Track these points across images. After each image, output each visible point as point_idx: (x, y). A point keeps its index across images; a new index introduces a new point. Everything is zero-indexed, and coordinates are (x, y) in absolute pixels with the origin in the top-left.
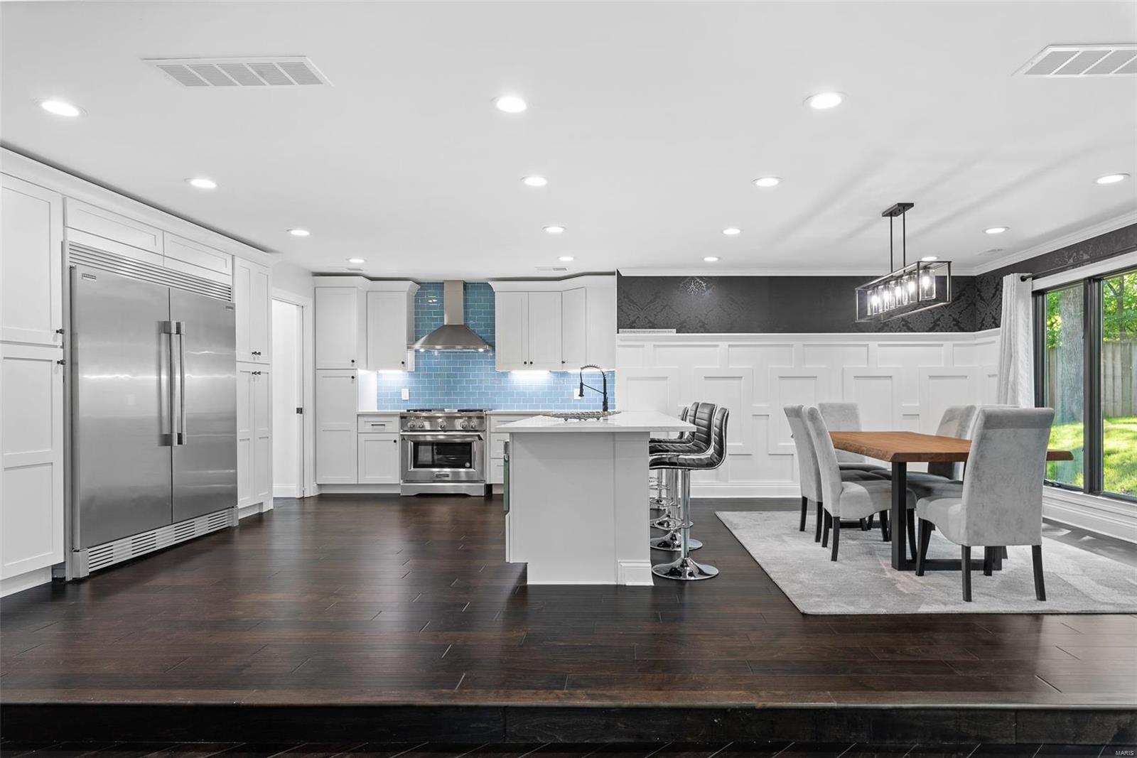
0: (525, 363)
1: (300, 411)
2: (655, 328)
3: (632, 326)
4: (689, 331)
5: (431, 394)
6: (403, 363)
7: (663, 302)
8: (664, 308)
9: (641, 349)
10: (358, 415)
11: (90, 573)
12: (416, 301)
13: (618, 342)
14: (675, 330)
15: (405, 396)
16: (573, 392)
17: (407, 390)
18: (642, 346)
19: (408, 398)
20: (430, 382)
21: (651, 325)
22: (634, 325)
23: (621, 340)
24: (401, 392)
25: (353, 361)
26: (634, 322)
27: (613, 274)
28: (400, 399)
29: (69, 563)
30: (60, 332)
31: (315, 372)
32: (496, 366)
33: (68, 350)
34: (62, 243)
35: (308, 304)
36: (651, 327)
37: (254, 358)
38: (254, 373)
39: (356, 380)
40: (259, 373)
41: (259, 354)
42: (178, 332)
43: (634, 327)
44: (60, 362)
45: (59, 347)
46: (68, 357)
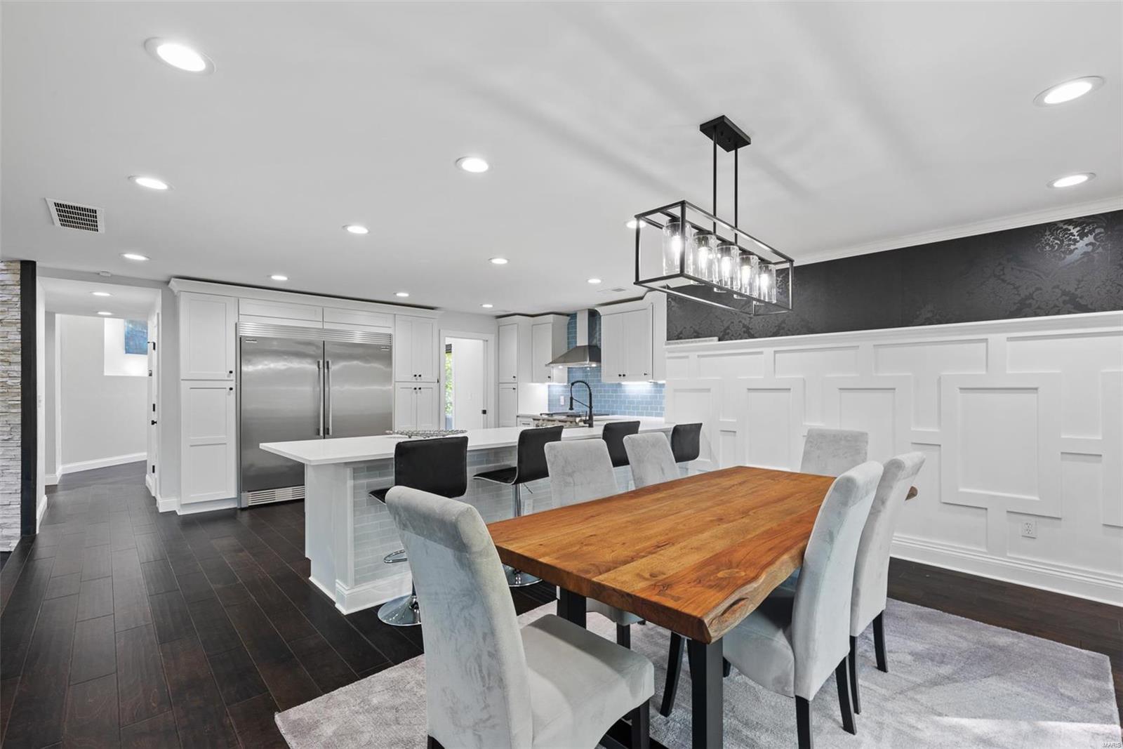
0: (620, 376)
1: (484, 412)
2: (699, 338)
4: (733, 337)
6: (549, 377)
7: (706, 310)
9: (686, 360)
10: (518, 416)
11: (249, 506)
12: (568, 329)
13: (666, 354)
14: (717, 338)
15: (562, 402)
17: (564, 397)
18: (687, 357)
21: (696, 334)
22: (681, 335)
23: (669, 352)
25: (514, 377)
26: (681, 333)
28: (559, 404)
29: (239, 499)
30: (231, 372)
31: (498, 386)
32: (602, 379)
33: (236, 382)
34: (236, 324)
35: (492, 338)
36: (695, 337)
37: (417, 379)
38: (415, 389)
39: (516, 390)
40: (420, 389)
41: (420, 376)
42: (328, 368)
43: (681, 338)
44: (231, 389)
45: (232, 380)
46: (236, 385)
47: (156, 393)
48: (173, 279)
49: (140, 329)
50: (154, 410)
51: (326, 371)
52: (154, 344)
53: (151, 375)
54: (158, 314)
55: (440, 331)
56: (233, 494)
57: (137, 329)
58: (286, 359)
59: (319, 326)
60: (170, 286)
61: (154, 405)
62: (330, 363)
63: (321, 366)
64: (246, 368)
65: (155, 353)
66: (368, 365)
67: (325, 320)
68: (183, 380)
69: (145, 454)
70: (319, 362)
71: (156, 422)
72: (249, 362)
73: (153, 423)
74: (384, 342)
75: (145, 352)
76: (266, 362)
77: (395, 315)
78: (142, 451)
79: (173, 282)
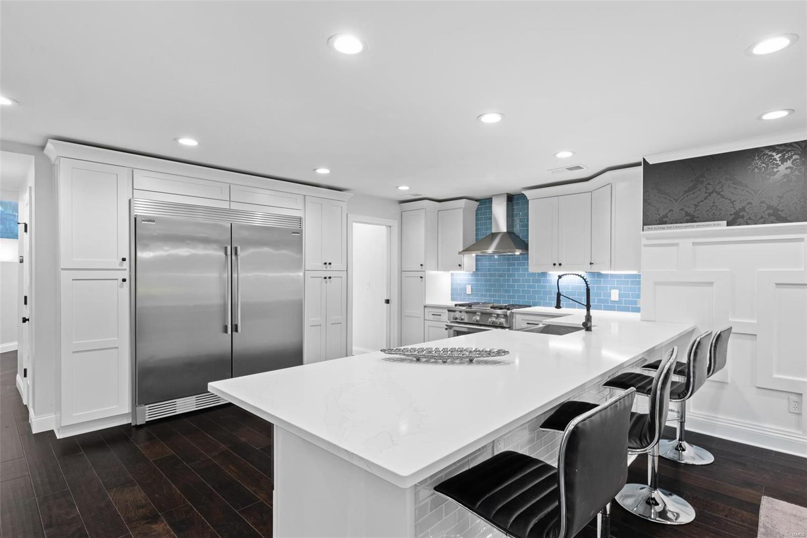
0: (554, 264)
1: (387, 301)
2: (695, 222)
3: (662, 222)
4: (749, 221)
5: (487, 290)
6: (460, 265)
7: (707, 188)
8: (710, 194)
9: (674, 248)
10: (425, 307)
11: (146, 422)
12: (477, 215)
13: (644, 241)
14: (725, 222)
15: (469, 291)
16: (610, 293)
17: (470, 286)
18: (676, 245)
19: (470, 293)
20: (486, 281)
21: (689, 218)
22: (664, 220)
23: (647, 239)
24: (466, 288)
25: (421, 265)
26: (666, 216)
27: (638, 164)
28: (465, 293)
29: (134, 413)
30: (124, 260)
31: (401, 273)
32: (529, 267)
33: (130, 271)
34: (130, 200)
35: (395, 224)
36: (687, 222)
37: (326, 267)
38: (325, 278)
39: (423, 279)
40: (330, 278)
41: (330, 264)
42: (236, 254)
43: (665, 223)
44: (124, 280)
45: (125, 270)
46: (130, 276)
47: (28, 284)
48: (49, 140)
49: (11, 212)
50: (26, 303)
51: (233, 257)
52: (26, 226)
53: (21, 261)
54: (30, 188)
55: (347, 214)
56: (126, 408)
57: (7, 212)
58: (188, 244)
59: (225, 205)
60: (45, 151)
61: (26, 298)
62: (239, 249)
63: (229, 253)
64: (142, 255)
65: (26, 236)
66: (276, 252)
67: (231, 200)
68: (62, 269)
69: (16, 343)
70: (226, 248)
71: (28, 320)
72: (146, 247)
73: (25, 320)
74: (294, 226)
75: (15, 236)
76: (166, 248)
77: (305, 196)
78: (12, 341)
79: (50, 146)
